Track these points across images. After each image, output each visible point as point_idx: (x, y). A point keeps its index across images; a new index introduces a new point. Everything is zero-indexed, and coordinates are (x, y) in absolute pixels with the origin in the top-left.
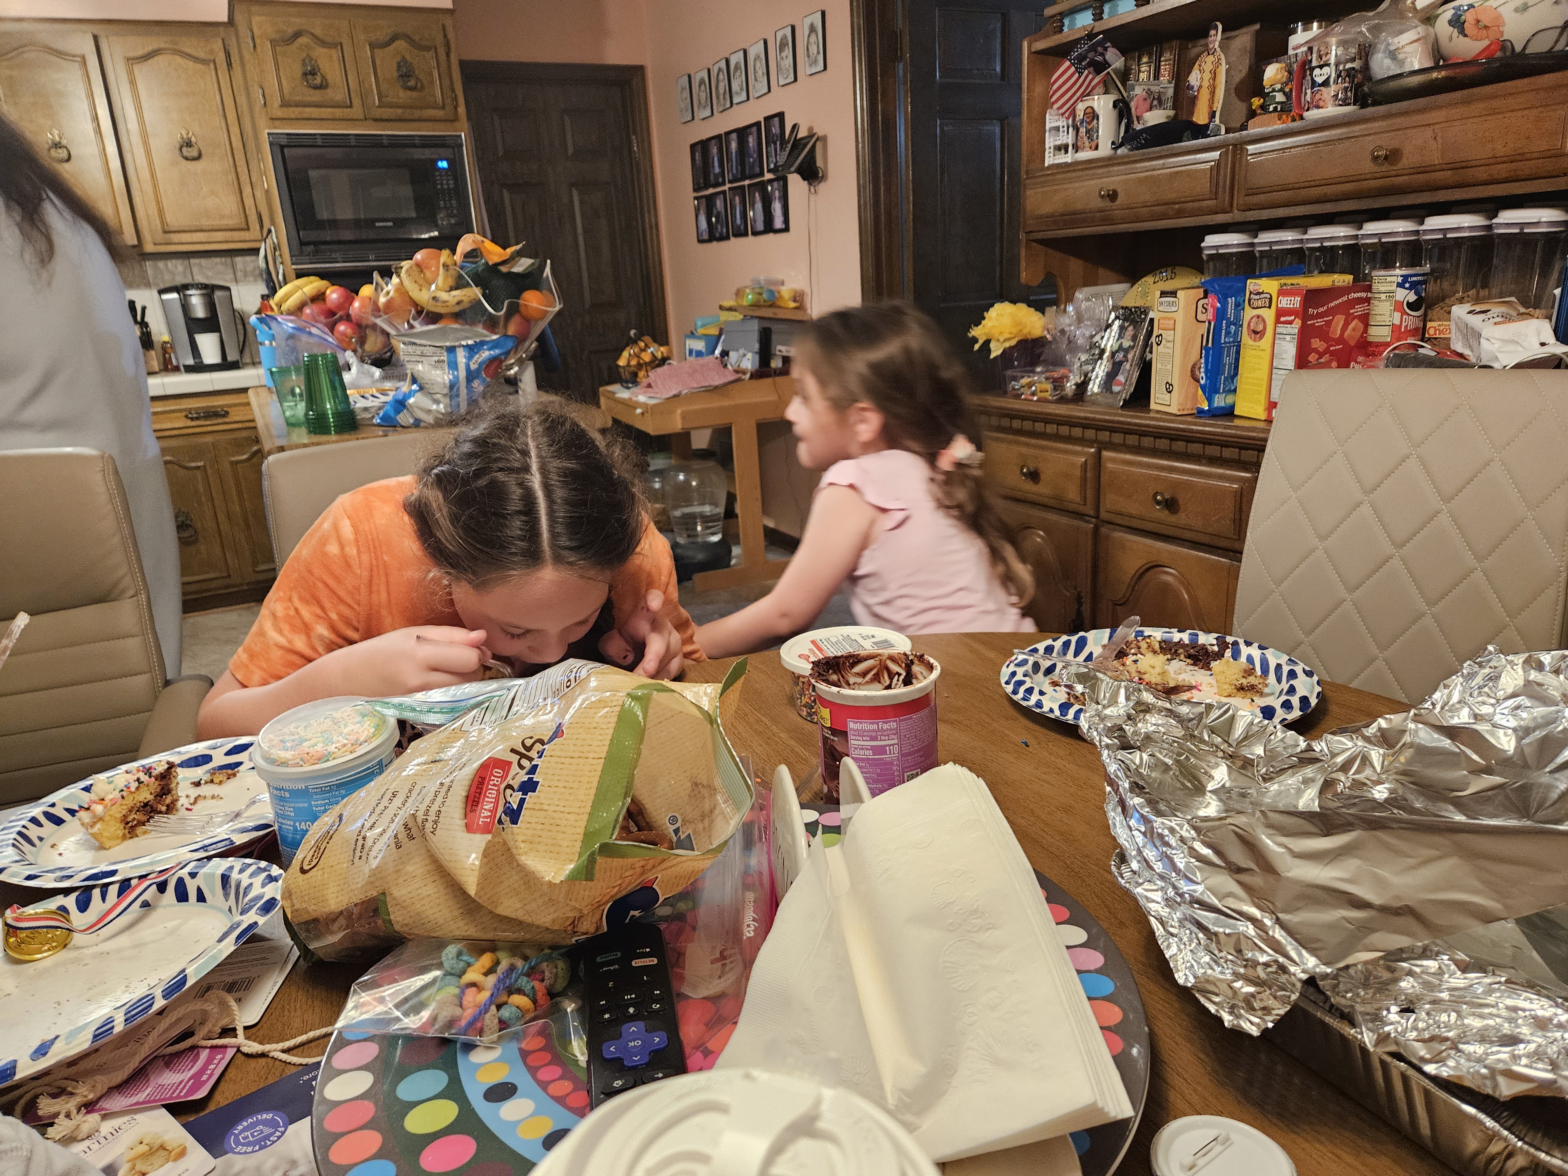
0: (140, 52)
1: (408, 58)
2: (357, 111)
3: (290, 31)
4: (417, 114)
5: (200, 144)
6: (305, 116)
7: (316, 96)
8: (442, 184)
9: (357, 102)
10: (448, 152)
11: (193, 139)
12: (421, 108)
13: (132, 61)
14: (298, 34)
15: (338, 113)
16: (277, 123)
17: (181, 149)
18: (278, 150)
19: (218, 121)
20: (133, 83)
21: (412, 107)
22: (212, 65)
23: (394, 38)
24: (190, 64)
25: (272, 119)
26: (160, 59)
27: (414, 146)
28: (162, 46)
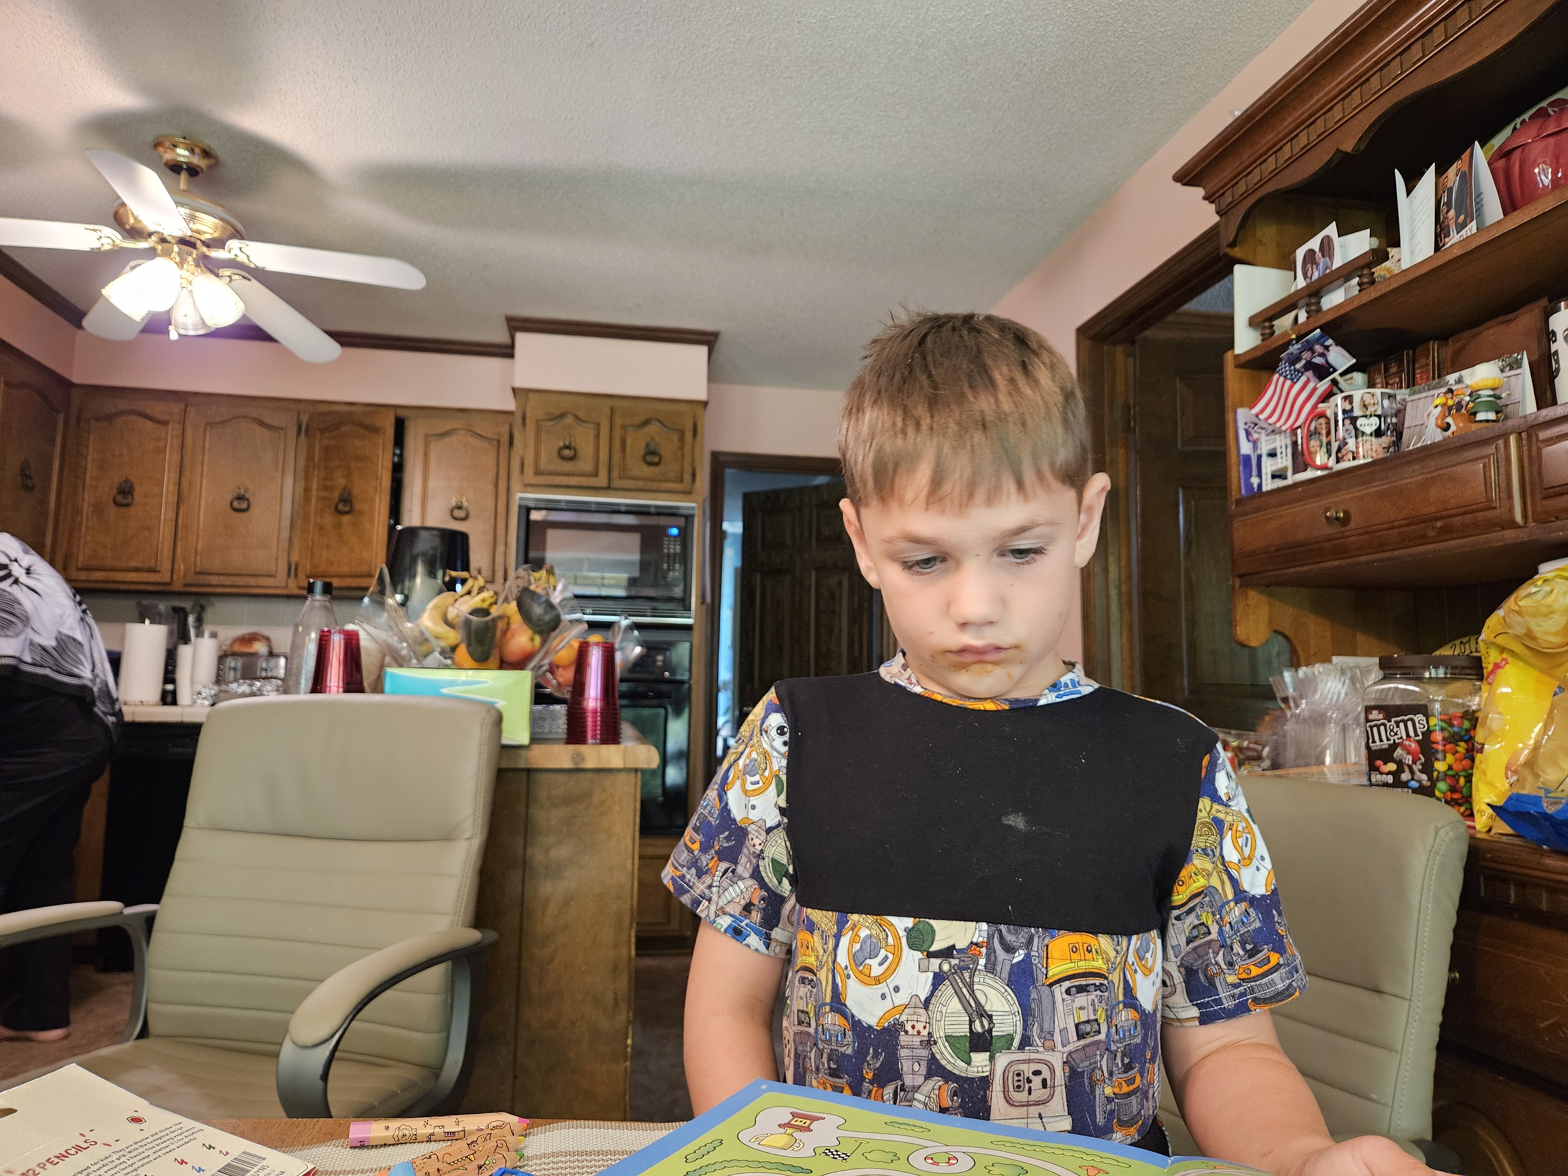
0: (439, 431)
1: (657, 439)
2: (602, 481)
3: (557, 413)
4: (655, 486)
5: (470, 510)
6: (554, 483)
7: (568, 466)
8: (668, 549)
9: (603, 472)
10: (682, 522)
11: (465, 504)
12: (661, 481)
13: (427, 438)
14: (562, 416)
15: (584, 481)
16: (530, 489)
17: (452, 511)
18: (524, 512)
19: (490, 488)
20: (426, 455)
21: (652, 480)
22: (496, 444)
23: (647, 422)
24: (477, 442)
25: (526, 485)
26: (453, 439)
27: (649, 514)
28: (459, 426)
